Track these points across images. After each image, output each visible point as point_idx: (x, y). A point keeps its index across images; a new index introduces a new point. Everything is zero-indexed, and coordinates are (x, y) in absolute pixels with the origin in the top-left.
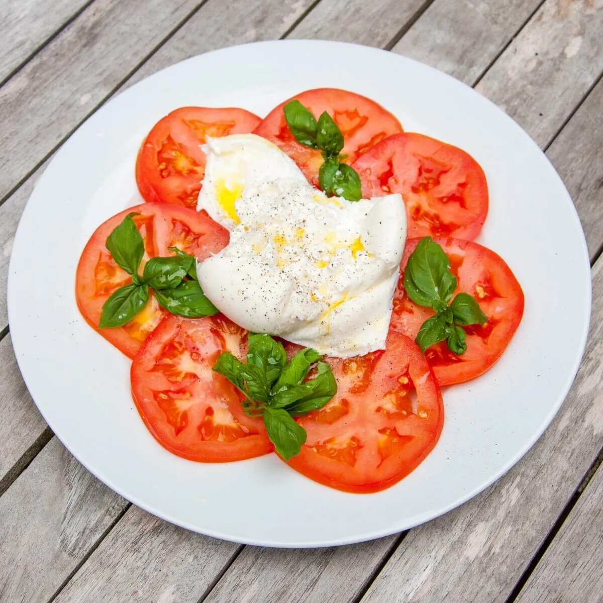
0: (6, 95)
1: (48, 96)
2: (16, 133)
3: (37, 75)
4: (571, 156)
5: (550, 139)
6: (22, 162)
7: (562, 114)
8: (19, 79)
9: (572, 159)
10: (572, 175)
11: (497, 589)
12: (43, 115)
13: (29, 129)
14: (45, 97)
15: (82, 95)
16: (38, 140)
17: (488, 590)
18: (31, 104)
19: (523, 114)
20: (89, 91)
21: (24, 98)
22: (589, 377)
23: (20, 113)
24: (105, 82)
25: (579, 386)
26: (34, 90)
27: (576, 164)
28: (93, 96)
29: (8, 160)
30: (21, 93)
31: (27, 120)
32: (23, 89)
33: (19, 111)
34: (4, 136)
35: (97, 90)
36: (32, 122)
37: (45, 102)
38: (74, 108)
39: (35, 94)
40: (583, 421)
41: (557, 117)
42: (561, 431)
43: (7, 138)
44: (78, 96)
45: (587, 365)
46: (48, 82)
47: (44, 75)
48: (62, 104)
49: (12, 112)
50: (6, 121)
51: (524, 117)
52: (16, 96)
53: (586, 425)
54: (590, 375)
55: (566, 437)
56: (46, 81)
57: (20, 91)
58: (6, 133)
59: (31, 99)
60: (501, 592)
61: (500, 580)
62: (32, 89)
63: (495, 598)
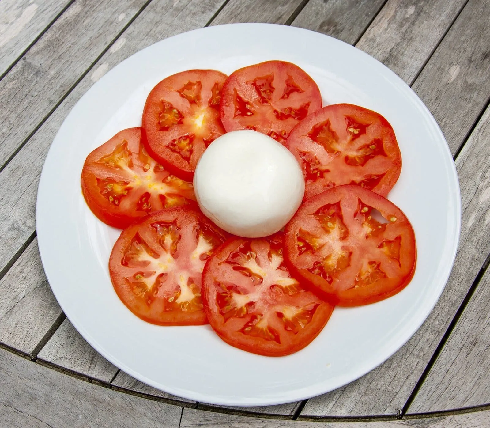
0: (67, 18)
1: (96, 17)
2: (75, 43)
3: (87, 2)
4: (463, 38)
5: (447, 27)
6: (82, 63)
7: (455, 10)
8: (75, 6)
9: (464, 41)
10: (465, 52)
11: (432, 337)
12: (93, 30)
13: (85, 40)
14: (94, 18)
15: (119, 15)
16: (92, 46)
17: (427, 337)
18: (85, 23)
19: (427, 11)
20: (124, 12)
21: (79, 19)
22: (486, 190)
23: (77, 30)
24: (134, 5)
25: (480, 196)
26: (86, 13)
27: (466, 44)
28: (126, 15)
29: (72, 62)
30: (77, 16)
31: (83, 34)
32: (78, 13)
33: (76, 28)
34: (68, 46)
35: (129, 11)
36: (86, 35)
37: (94, 21)
38: (115, 24)
39: (87, 15)
40: (484, 220)
41: (451, 12)
42: (469, 227)
43: (70, 47)
44: (117, 15)
45: (484, 182)
46: (95, 8)
47: (92, 3)
48: (106, 22)
49: (72, 29)
50: (68, 36)
51: (428, 13)
52: (74, 18)
53: (486, 222)
54: (486, 188)
55: (473, 231)
56: (93, 6)
57: (77, 15)
58: (69, 43)
59: (84, 20)
60: (435, 338)
61: (434, 330)
62: (84, 13)
63: (432, 343)
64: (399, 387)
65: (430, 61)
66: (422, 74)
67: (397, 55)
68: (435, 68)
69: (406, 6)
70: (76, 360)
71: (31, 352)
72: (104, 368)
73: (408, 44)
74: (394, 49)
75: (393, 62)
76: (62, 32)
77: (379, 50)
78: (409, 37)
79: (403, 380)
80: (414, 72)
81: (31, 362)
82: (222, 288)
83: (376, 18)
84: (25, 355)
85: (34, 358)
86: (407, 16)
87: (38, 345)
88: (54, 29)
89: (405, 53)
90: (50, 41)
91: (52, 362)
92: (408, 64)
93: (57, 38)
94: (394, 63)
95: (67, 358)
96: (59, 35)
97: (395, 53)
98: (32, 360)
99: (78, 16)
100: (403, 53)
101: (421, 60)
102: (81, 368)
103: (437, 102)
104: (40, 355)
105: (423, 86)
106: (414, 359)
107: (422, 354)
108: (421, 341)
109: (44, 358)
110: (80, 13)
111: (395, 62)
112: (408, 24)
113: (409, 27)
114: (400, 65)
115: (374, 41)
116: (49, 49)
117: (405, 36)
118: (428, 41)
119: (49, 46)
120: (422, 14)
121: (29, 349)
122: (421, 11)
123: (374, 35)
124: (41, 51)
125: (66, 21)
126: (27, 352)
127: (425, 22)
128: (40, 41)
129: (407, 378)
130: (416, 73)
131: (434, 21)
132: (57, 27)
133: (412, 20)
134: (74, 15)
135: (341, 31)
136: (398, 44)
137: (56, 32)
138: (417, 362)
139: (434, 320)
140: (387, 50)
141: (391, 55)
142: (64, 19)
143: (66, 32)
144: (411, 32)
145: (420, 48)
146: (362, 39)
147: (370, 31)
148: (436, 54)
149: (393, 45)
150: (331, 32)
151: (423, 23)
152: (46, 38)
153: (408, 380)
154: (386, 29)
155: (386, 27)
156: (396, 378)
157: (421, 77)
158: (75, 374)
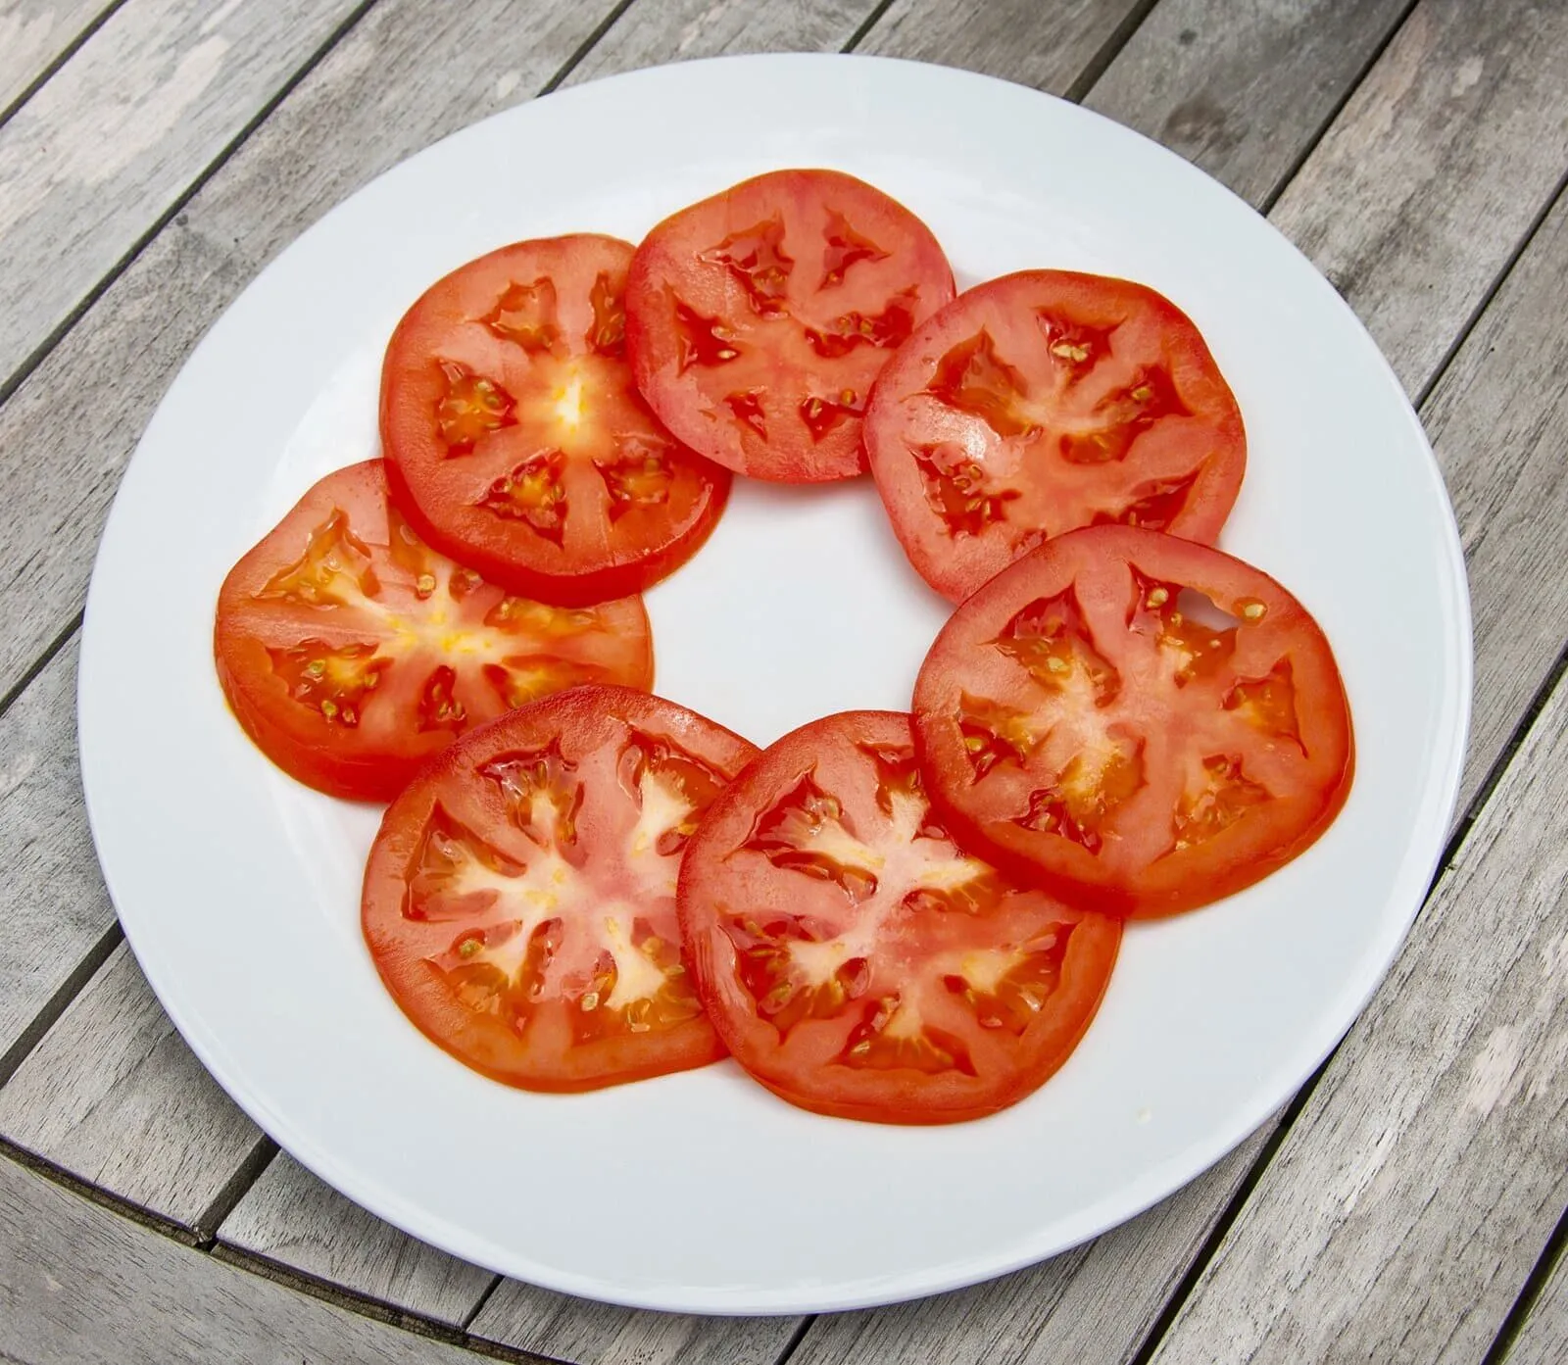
0: (324, 85)
1: (422, 82)
2: (353, 171)
3: (393, 35)
8: (351, 47)
11: (1546, 1179)
12: (412, 126)
14: (414, 86)
15: (499, 77)
17: (1527, 1182)
18: (385, 104)
19: (1523, 76)
20: (514, 66)
21: (366, 88)
23: (360, 125)
24: (551, 44)
26: (389, 70)
28: (524, 77)
30: (359, 79)
31: (378, 139)
32: (364, 68)
33: (357, 118)
34: (327, 180)
35: (532, 63)
36: (390, 145)
37: (416, 97)
38: (484, 106)
39: (392, 77)
43: (335, 183)
44: (490, 78)
46: (419, 51)
47: (408, 35)
48: (456, 99)
49: (341, 124)
50: (330, 145)
51: (1527, 82)
52: (349, 84)
56: (414, 47)
57: (359, 74)
58: (332, 171)
59: (384, 92)
60: (1556, 1184)
61: (1552, 1156)
62: (382, 68)
63: (1545, 1201)
64: (1435, 1351)
65: (1533, 244)
66: (1509, 286)
67: (1423, 220)
68: (1551, 269)
69: (1454, 57)
70: (349, 1247)
71: (197, 1219)
72: (443, 1275)
73: (1462, 185)
74: (1414, 203)
75: (1412, 245)
76: (307, 132)
77: (1365, 204)
78: (1463, 162)
79: (1449, 1323)
80: (1482, 281)
81: (195, 1252)
82: (751, 934)
83: (1353, 98)
84: (176, 1230)
85: (207, 1239)
86: (1457, 91)
87: (219, 1196)
88: (283, 121)
89: (1451, 216)
90: (269, 162)
91: (267, 1254)
92: (1461, 253)
93: (291, 153)
94: (1415, 250)
95: (317, 1240)
96: (299, 144)
97: (1419, 216)
98: (198, 1246)
99: (361, 79)
100: (1443, 216)
101: (1503, 239)
102: (366, 1273)
103: (1559, 381)
104: (228, 1231)
105: (1511, 327)
106: (1487, 1256)
107: (1510, 1238)
108: (1508, 1193)
109: (242, 1241)
110: (368, 69)
111: (1419, 247)
112: (1459, 119)
113: (1464, 128)
114: (1434, 255)
115: (1349, 175)
116: (265, 189)
117: (1449, 157)
118: (1525, 178)
119: (266, 180)
120: (1506, 85)
121: (191, 1208)
122: (1504, 76)
123: (1348, 156)
124: (238, 196)
125: (325, 96)
126: (182, 1220)
127: (1518, 112)
128: (234, 163)
129: (1463, 1319)
130: (1488, 283)
131: (1547, 110)
132: (293, 114)
133: (1472, 106)
134: (347, 77)
135: (1239, 140)
136: (1427, 186)
137: (287, 133)
138: (1496, 1264)
139: (1553, 1120)
140: (1392, 204)
141: (1404, 221)
142: (316, 90)
143: (321, 132)
144: (1470, 144)
145: (1501, 200)
146: (1307, 167)
147: (1333, 138)
148: (1553, 220)
149: (1410, 187)
150: (1204, 143)
151: (1509, 115)
152: (257, 150)
153: (1465, 1328)
154: (1387, 136)
155: (1387, 127)
156: (1425, 1319)
157: (1506, 298)
158: (344, 1296)
